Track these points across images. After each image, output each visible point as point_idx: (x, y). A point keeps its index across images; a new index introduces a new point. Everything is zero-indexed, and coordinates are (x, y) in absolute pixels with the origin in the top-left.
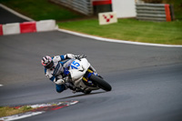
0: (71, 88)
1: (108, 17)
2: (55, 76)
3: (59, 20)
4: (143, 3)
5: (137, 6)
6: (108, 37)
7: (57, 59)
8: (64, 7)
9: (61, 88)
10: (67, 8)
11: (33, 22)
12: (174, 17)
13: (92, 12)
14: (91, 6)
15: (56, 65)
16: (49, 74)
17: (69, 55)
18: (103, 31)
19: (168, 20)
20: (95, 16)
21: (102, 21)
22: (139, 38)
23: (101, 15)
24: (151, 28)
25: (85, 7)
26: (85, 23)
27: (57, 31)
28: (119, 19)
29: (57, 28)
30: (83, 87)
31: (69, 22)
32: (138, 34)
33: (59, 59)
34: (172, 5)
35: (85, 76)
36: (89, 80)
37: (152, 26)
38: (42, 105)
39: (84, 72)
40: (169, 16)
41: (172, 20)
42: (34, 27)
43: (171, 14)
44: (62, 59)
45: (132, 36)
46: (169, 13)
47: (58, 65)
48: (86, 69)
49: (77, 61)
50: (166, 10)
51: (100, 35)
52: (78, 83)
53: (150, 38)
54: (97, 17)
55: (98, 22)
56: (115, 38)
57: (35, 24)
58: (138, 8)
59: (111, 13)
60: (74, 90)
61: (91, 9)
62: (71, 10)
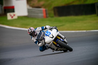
4: (31, 8)
12: (48, 16)
13: (3, 12)
14: (3, 9)
16: (34, 39)
17: (47, 27)
41: (47, 17)
43: (46, 14)
50: (43, 12)
51: (8, 25)
54: (6, 15)
55: (7, 18)
56: (16, 26)
58: (29, 11)
61: (3, 10)
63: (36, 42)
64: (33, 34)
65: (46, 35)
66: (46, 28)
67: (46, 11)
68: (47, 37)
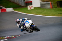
0: (26, 30)
1: (31, 7)
2: (20, 26)
3: (14, 8)
4: (42, 2)
5: (41, 3)
6: (31, 14)
7: (21, 20)
8: (16, 3)
9: (23, 30)
10: (17, 4)
11: (5, 8)
12: (53, 7)
13: (25, 5)
14: (25, 3)
15: (20, 22)
18: (29, 12)
19: (51, 8)
21: (29, 8)
22: (41, 14)
23: (28, 6)
24: (45, 11)
25: (23, 3)
26: (23, 9)
27: (13, 12)
28: (34, 8)
29: (13, 11)
30: (30, 30)
31: (18, 9)
32: (41, 13)
33: (22, 20)
34: (53, 3)
35: (31, 26)
36: (32, 27)
37: (46, 10)
38: (8, 37)
39: (30, 25)
40: (51, 7)
42: (5, 10)
43: (52, 6)
44: (23, 20)
45: (39, 13)
46: (51, 6)
47: (21, 22)
49: (28, 21)
50: (50, 5)
51: (28, 13)
52: (28, 28)
53: (45, 14)
54: (27, 7)
55: (27, 8)
56: (33, 14)
57: (6, 9)
59: (32, 6)
60: (27, 31)
61: (25, 4)
62: (18, 5)
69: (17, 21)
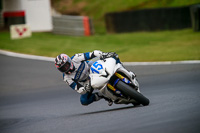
1: (21, 30)
12: (94, 31)
13: (3, 24)
14: (2, 17)
20: (6, 29)
23: (13, 28)
33: (82, 57)
48: (111, 74)
49: (100, 62)
50: (84, 23)
54: (8, 29)
58: (55, 21)
61: (3, 20)
63: (72, 86)
64: (65, 68)
65: (94, 71)
66: (93, 56)
67: (89, 21)
68: (96, 74)
69: (60, 62)
